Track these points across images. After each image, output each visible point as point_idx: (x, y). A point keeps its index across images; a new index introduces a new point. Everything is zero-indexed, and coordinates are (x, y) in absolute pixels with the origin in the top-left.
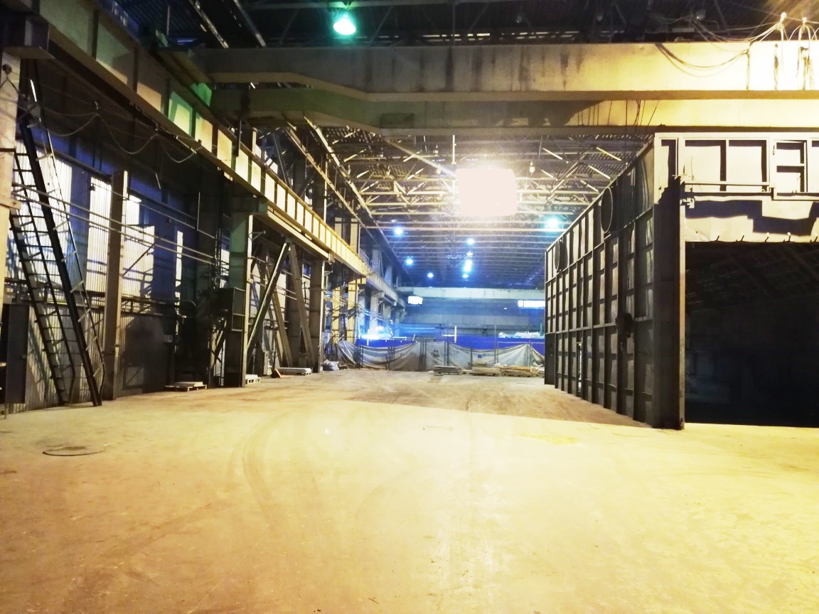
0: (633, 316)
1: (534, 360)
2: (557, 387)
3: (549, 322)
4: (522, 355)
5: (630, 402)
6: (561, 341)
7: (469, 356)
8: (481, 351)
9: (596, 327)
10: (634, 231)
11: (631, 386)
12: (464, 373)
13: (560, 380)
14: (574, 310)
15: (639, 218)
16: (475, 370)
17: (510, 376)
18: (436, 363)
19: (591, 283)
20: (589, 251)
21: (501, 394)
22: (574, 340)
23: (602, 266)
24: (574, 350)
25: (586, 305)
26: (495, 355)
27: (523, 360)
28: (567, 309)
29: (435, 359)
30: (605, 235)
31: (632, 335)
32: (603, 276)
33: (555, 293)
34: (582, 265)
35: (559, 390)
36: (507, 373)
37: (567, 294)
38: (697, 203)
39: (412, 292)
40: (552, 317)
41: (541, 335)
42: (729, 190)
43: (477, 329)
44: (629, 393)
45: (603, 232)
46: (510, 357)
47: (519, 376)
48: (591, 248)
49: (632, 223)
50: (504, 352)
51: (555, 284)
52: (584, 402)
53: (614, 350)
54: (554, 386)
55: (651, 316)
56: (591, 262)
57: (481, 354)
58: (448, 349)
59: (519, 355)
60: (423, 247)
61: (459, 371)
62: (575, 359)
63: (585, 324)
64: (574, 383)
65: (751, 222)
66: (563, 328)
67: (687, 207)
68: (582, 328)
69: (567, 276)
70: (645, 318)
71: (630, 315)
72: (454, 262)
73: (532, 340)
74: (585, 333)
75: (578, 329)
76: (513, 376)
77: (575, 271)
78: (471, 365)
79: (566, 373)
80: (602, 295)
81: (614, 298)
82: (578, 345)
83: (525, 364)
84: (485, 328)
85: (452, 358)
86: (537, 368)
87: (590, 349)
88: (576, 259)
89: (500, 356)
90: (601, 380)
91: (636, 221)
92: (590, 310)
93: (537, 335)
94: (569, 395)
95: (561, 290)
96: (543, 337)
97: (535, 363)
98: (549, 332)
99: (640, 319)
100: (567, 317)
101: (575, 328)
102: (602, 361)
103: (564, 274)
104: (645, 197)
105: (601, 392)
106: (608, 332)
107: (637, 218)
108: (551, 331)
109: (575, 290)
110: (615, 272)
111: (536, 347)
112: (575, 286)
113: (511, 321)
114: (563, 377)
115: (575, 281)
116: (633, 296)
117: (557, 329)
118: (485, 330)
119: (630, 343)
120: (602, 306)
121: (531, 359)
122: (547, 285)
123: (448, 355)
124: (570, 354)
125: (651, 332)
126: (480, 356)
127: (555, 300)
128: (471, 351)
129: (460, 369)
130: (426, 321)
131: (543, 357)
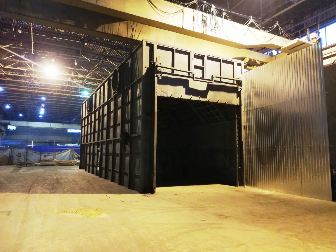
0: (129, 134)
1: (75, 157)
2: (86, 171)
3: (83, 138)
4: (68, 155)
5: (126, 179)
6: (89, 148)
7: (39, 156)
8: (46, 153)
9: (108, 140)
10: (130, 90)
11: (127, 170)
12: (36, 165)
13: (88, 167)
14: (96, 132)
15: (134, 83)
16: (42, 163)
17: (61, 165)
18: (19, 160)
19: (106, 118)
20: (105, 102)
21: (55, 177)
22: (96, 147)
23: (112, 109)
24: (96, 152)
25: (103, 129)
26: (54, 155)
27: (68, 157)
28: (92, 131)
29: (19, 158)
30: (114, 93)
31: (129, 144)
32: (112, 114)
33: (86, 124)
34: (101, 110)
35: (87, 172)
36: (60, 164)
37: (93, 124)
38: (162, 77)
39: (9, 123)
40: (85, 135)
41: (78, 145)
42: (176, 72)
43: (46, 142)
44: (126, 174)
45: (113, 91)
46: (62, 156)
47: (66, 165)
48: (106, 100)
49: (130, 86)
50: (59, 154)
51: (86, 120)
52: (100, 179)
53: (118, 151)
54: (84, 170)
55: (140, 134)
56: (106, 107)
57: (46, 155)
58: (27, 153)
59: (66, 155)
60: (16, 100)
61: (32, 164)
62: (96, 157)
63: (102, 139)
64: (95, 168)
65: (184, 89)
66: (90, 141)
67: (158, 78)
68: (100, 141)
69: (93, 115)
70: (136, 135)
71: (128, 133)
72: (34, 109)
73: (74, 147)
74: (102, 143)
75: (98, 141)
76: (63, 165)
77: (97, 113)
78: (40, 161)
79: (91, 164)
80: (112, 124)
81: (119, 125)
82: (98, 149)
83: (70, 159)
84: (50, 142)
85: (29, 158)
86: (76, 161)
87: (104, 151)
88: (98, 106)
89: (56, 156)
90: (110, 167)
91: (132, 85)
92: (105, 132)
93: (76, 145)
94: (92, 175)
95: (89, 122)
96: (80, 146)
97: (75, 159)
98: (83, 143)
99: (134, 135)
100: (92, 135)
101: (96, 141)
102: (111, 158)
103: (91, 114)
104: (137, 73)
105: (110, 174)
106: (114, 142)
107: (133, 83)
108: (84, 142)
109: (97, 122)
110: (119, 112)
111: (75, 151)
112: (97, 120)
113: (63, 139)
114: (89, 165)
115: (97, 117)
116: (129, 123)
117: (87, 142)
118: (50, 143)
119: (128, 147)
120: (112, 130)
121: (73, 156)
122: (82, 120)
123: (27, 156)
124: (94, 154)
125: (140, 142)
126: (45, 156)
127: (86, 127)
128: (41, 153)
129: (34, 163)
130: (18, 138)
131: (79, 156)
